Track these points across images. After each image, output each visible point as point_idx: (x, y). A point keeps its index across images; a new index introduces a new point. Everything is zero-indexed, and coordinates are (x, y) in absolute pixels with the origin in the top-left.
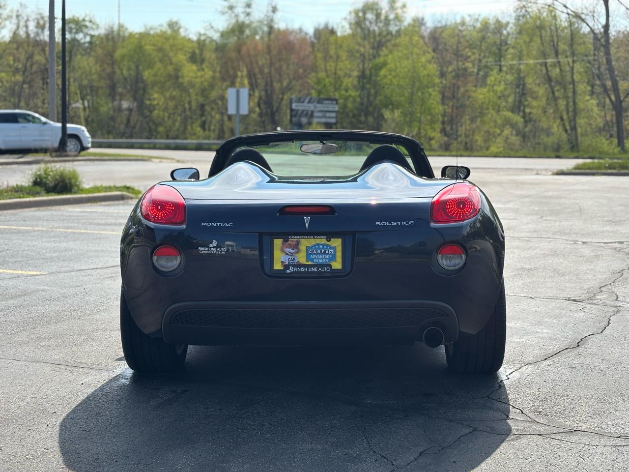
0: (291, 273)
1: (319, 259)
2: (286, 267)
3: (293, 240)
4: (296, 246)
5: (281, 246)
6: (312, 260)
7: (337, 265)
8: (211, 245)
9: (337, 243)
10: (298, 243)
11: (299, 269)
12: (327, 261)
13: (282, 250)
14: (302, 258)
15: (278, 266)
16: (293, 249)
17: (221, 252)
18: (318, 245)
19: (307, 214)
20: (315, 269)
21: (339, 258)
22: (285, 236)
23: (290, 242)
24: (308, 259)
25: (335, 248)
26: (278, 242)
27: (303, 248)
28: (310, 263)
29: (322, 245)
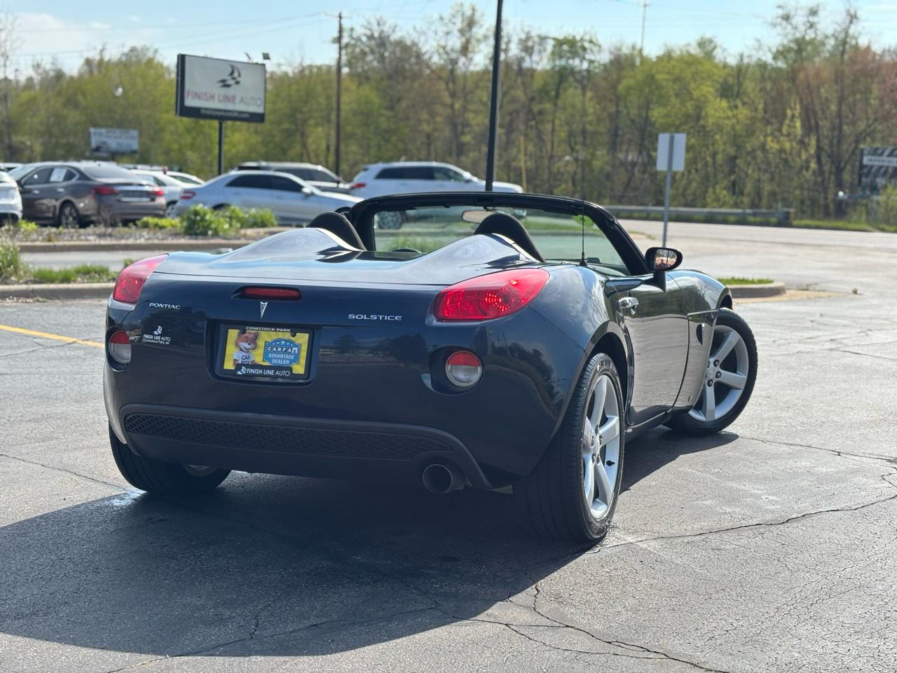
0: (243, 375)
1: (279, 359)
2: (238, 367)
3: (251, 331)
4: (254, 341)
5: (236, 338)
6: (270, 360)
7: (299, 369)
8: (156, 333)
9: (303, 339)
10: (256, 336)
11: (252, 371)
12: (288, 362)
13: (237, 345)
14: (258, 357)
15: (229, 365)
16: (249, 344)
17: (165, 342)
18: (280, 340)
19: (264, 298)
20: (271, 372)
21: (303, 361)
22: (241, 325)
23: (247, 335)
24: (265, 358)
25: (299, 346)
26: (233, 334)
27: (261, 343)
28: (266, 364)
29: (285, 340)
